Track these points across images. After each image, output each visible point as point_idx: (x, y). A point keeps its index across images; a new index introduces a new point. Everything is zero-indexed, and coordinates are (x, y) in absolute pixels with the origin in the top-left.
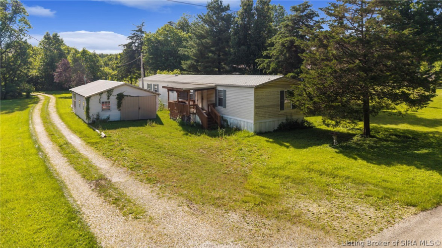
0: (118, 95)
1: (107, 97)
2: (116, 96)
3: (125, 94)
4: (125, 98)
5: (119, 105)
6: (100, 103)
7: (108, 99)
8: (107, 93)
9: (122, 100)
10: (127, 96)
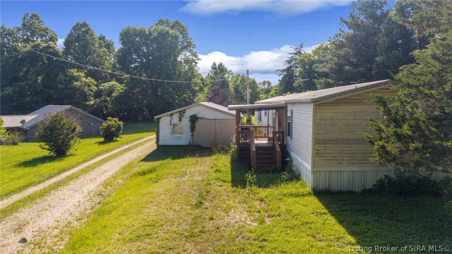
0: (191, 117)
1: (179, 119)
2: (189, 118)
3: (199, 116)
4: (199, 120)
5: (193, 129)
6: (171, 125)
7: (180, 121)
8: (178, 114)
9: (195, 122)
10: (202, 118)
